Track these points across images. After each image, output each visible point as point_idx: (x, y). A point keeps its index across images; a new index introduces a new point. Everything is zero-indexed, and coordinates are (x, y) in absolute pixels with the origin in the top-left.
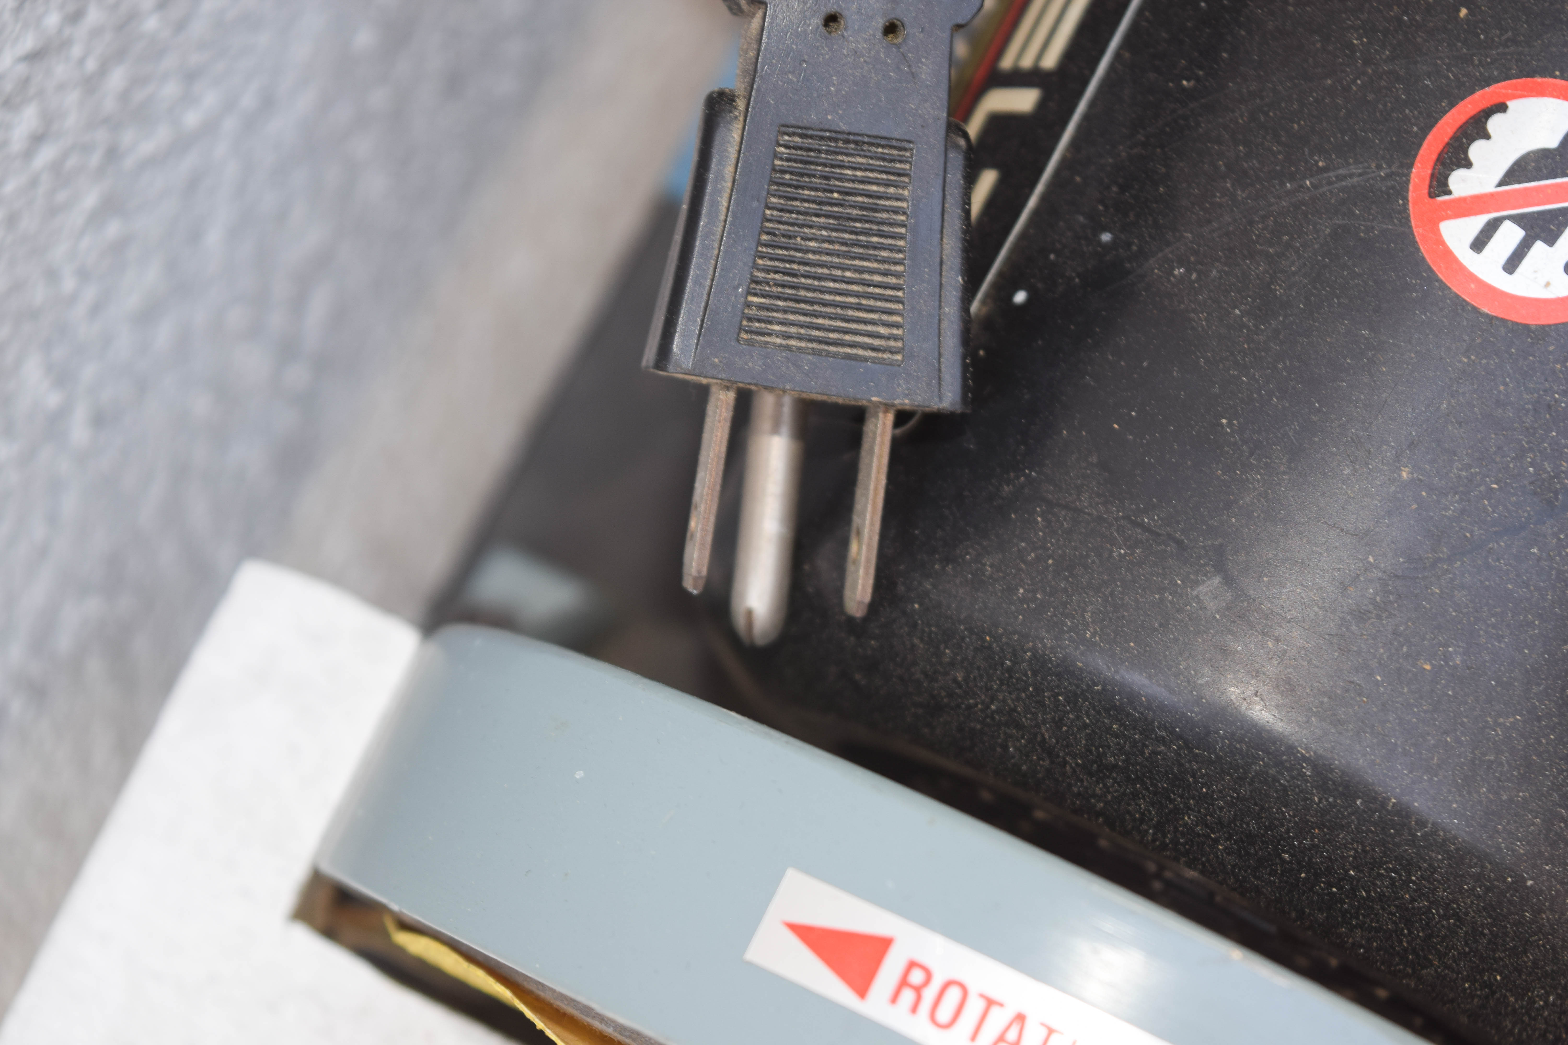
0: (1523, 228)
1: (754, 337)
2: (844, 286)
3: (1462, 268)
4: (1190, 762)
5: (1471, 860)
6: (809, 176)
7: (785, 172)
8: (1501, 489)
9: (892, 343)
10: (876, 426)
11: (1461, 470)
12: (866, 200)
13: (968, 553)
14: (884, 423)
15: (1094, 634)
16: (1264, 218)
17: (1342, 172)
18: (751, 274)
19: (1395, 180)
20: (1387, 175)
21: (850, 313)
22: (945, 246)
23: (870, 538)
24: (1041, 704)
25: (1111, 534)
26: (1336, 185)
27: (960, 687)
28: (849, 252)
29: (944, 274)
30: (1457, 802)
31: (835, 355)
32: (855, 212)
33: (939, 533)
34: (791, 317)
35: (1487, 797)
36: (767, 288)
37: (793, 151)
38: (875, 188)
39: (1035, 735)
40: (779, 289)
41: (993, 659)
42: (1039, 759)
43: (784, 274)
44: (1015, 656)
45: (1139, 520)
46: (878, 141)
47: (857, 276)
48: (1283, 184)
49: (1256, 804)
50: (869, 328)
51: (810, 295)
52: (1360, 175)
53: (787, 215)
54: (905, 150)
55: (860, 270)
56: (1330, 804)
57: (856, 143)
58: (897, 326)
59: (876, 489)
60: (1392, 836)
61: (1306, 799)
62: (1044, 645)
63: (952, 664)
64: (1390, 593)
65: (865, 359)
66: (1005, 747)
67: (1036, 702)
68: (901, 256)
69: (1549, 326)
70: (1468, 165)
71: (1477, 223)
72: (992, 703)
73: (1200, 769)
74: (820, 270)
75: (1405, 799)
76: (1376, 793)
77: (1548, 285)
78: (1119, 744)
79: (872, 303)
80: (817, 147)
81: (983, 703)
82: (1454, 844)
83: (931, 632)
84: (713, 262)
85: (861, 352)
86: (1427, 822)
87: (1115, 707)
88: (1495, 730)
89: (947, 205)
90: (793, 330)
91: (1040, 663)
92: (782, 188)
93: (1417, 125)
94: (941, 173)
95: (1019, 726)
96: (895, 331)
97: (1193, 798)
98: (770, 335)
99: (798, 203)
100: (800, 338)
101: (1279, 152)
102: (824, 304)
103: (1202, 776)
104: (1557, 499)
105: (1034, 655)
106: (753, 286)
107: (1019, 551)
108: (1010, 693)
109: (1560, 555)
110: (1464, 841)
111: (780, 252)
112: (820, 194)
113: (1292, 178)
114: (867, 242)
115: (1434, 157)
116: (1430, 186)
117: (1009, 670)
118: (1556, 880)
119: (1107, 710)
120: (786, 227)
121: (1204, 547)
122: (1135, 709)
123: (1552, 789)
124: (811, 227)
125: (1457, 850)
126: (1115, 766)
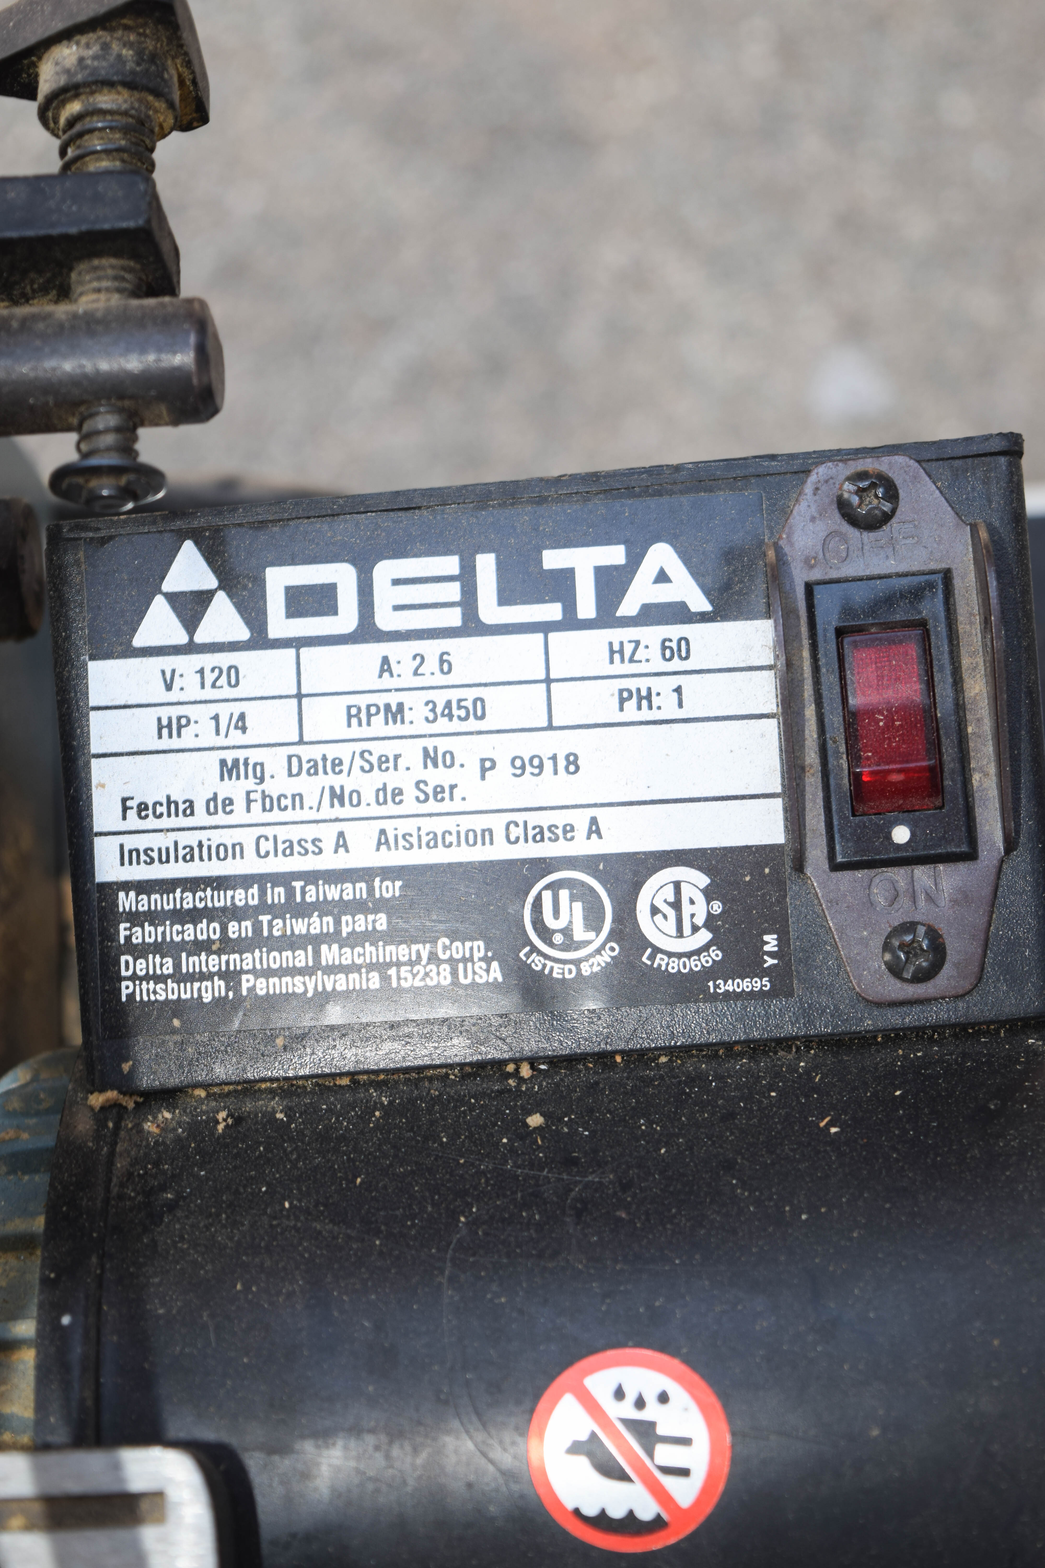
0: (654, 1448)
3: (709, 1476)
8: (845, 1362)
70: (631, 1513)
71: (670, 1483)
77: (685, 1408)
88: (1007, 1273)
104: (827, 1321)
109: (863, 1297)
115: (637, 1539)
116: (662, 1530)
121: (1005, 1542)
123: (1017, 1213)
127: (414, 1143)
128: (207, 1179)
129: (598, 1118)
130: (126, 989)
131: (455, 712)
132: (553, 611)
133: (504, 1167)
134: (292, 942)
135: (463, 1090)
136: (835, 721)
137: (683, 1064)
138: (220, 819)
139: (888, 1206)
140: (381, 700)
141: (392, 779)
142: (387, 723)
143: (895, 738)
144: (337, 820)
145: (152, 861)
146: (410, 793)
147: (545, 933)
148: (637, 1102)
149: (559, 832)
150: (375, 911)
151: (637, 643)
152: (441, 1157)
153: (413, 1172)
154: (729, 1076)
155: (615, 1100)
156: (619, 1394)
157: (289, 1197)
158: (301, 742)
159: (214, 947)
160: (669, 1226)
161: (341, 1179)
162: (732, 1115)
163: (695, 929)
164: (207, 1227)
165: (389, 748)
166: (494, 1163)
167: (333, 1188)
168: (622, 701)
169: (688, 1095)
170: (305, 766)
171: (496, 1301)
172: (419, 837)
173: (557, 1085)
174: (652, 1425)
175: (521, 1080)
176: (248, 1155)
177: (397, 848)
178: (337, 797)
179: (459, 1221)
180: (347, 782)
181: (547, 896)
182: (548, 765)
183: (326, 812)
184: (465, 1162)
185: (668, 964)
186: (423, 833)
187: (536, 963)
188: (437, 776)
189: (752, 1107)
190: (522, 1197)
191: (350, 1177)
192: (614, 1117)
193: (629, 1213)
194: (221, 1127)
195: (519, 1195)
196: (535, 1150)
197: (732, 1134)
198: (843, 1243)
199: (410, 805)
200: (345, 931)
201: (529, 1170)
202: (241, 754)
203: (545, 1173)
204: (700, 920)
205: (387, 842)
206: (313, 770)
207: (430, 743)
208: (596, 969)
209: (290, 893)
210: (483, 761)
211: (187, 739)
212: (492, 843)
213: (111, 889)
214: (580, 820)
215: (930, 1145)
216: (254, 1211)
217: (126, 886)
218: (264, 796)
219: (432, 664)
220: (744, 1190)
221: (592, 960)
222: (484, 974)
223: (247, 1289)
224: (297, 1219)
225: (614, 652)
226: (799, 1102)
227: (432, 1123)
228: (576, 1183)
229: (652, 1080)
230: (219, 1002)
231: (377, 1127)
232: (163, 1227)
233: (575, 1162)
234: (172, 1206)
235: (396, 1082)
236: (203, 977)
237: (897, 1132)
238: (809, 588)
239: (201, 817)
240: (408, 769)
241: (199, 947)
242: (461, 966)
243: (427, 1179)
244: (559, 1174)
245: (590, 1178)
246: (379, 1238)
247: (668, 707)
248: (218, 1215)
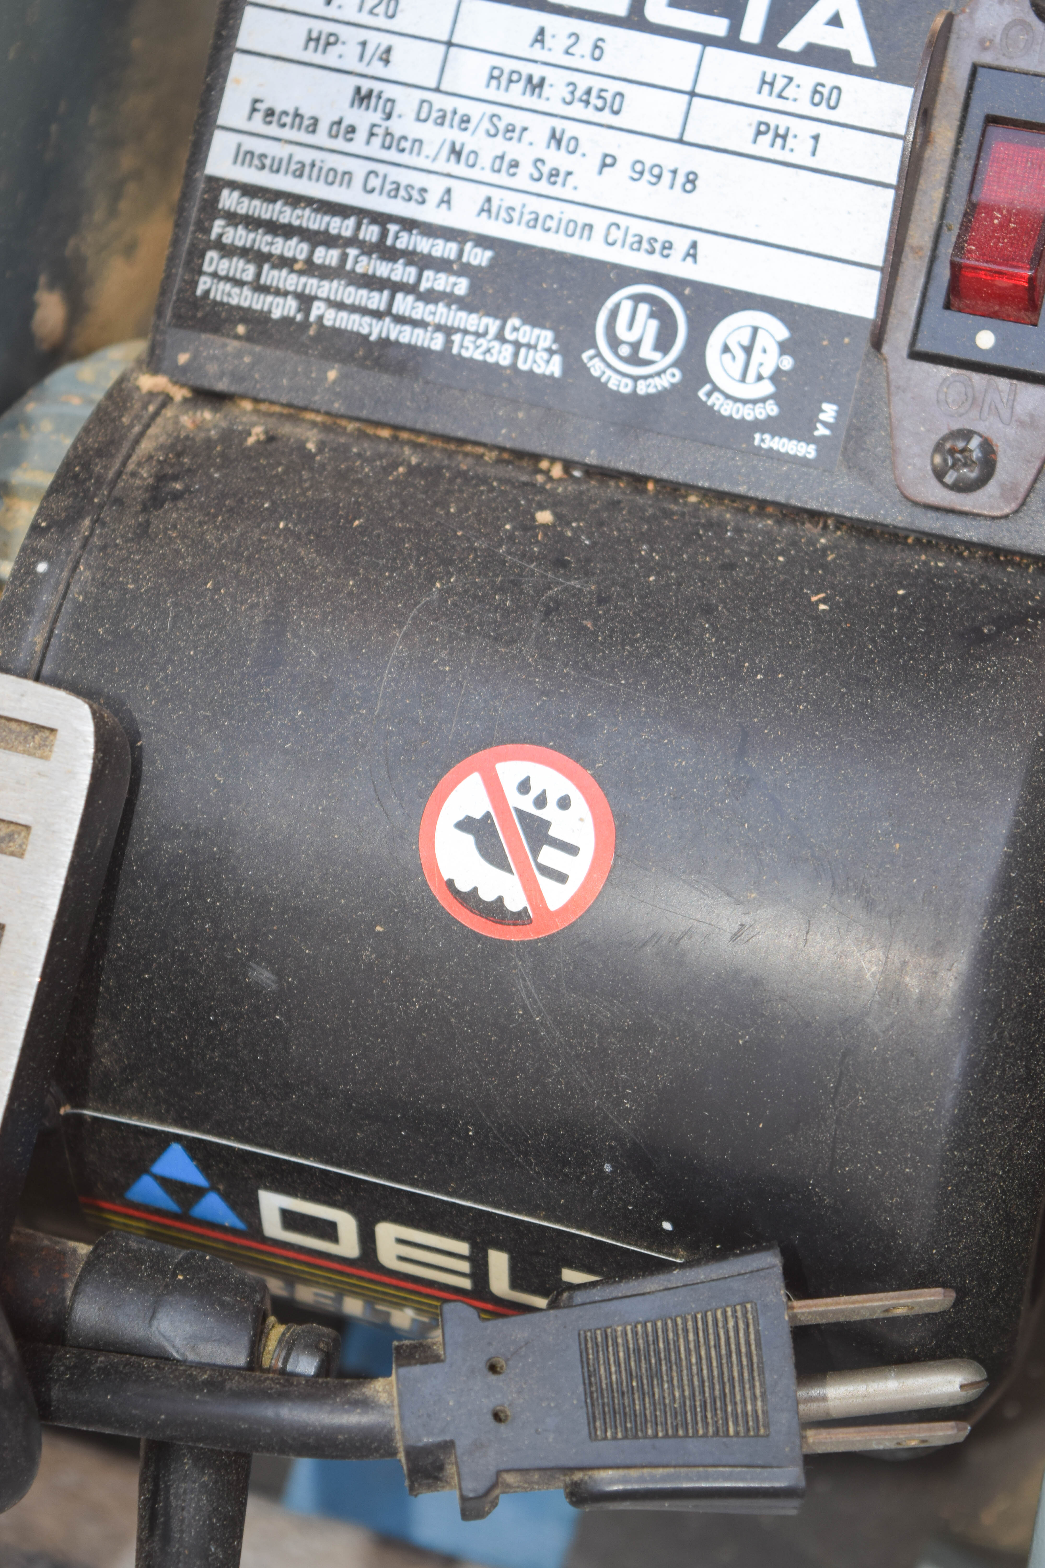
0: (541, 847)
1: (761, 1423)
2: (704, 1362)
3: (583, 887)
4: (1012, 1010)
5: (1035, 782)
6: (624, 1408)
7: (626, 1427)
8: (746, 821)
9: (739, 1314)
10: (803, 1314)
11: (740, 853)
12: (632, 1359)
13: (885, 1220)
14: (800, 1307)
15: (931, 1105)
16: (572, 1047)
17: (524, 996)
18: (713, 1436)
19: (524, 952)
20: (521, 959)
21: (723, 1352)
22: (653, 1289)
23: (892, 1299)
24: (991, 1135)
25: (848, 1109)
26: (536, 997)
27: (990, 1202)
28: (676, 1363)
29: (675, 1286)
30: (994, 802)
31: (760, 1356)
32: (643, 1365)
33: (873, 1246)
34: (738, 1398)
35: (985, 780)
36: (720, 1422)
37: (608, 1425)
38: (621, 1354)
39: (1015, 1135)
40: (719, 1412)
41: (964, 1180)
42: (1032, 1128)
43: (706, 1411)
44: (960, 1163)
45: (833, 1090)
46: (585, 1360)
47: (693, 1353)
48: (542, 1039)
49: (1032, 952)
50: (732, 1334)
51: (717, 1387)
52: (524, 980)
53: (659, 1419)
54: (586, 1337)
55: (688, 1351)
56: (1019, 896)
57: (590, 1376)
58: (724, 1313)
59: (853, 1303)
60: (1032, 843)
61: (1020, 915)
62: (947, 1142)
63: (974, 1213)
64: (847, 886)
65: (757, 1332)
66: (1028, 1157)
67: (991, 1139)
68: (669, 1322)
69: (612, 811)
70: (500, 899)
71: (545, 884)
72: (997, 1175)
73: (1015, 1001)
74: (696, 1383)
75: (1002, 840)
76: (1003, 863)
77: (581, 820)
78: (1009, 1068)
79: (711, 1337)
80: (601, 1407)
81: (998, 1182)
82: (1026, 796)
83: (952, 1235)
84: (710, 1469)
85: (752, 1337)
86: (1015, 820)
87: (983, 1077)
88: (933, 785)
89: (620, 1295)
90: (748, 1393)
91: (959, 1143)
92: (639, 1428)
93: (476, 945)
94: (597, 1305)
95: (1011, 1149)
96: (729, 1313)
97: (1037, 1001)
98: (756, 1412)
99: (648, 1412)
100: (753, 1387)
101: (517, 1046)
102: (721, 1374)
103: (1020, 998)
104: (744, 778)
105: (956, 1149)
106: (721, 1433)
107: (876, 1179)
108: (988, 1162)
109: (786, 766)
110: (1022, 790)
111: (689, 1418)
112: (636, 1396)
113: (536, 1032)
114: (665, 1351)
115: (499, 926)
116: (523, 924)
117: (971, 1166)
118: (1033, 715)
119: (987, 1082)
120: (669, 1418)
121: (844, 1036)
122: (981, 1061)
123: (965, 733)
124: (664, 1398)
125: (1030, 793)
126: (1026, 1067)
127: (422, 504)
128: (219, 481)
129: (604, 532)
130: (204, 283)
131: (593, 100)
132: (718, 26)
133: (497, 550)
134: (371, 282)
135: (492, 472)
136: (958, 208)
137: (709, 509)
138: (339, 144)
139: (844, 690)
140: (526, 69)
141: (513, 150)
142: (524, 93)
143: (1004, 239)
144: (449, 175)
145: (263, 167)
146: (526, 168)
147: (614, 342)
148: (650, 529)
149: (658, 246)
150: (459, 274)
151: (791, 79)
152: (442, 525)
153: (410, 530)
154: (748, 532)
155: (629, 521)
156: (524, 787)
157: (286, 519)
158: (437, 90)
159: (297, 266)
160: (628, 648)
161: (341, 517)
162: (732, 566)
163: (760, 378)
164: (201, 524)
165: (519, 119)
166: (489, 545)
167: (330, 523)
168: (759, 133)
169: (700, 537)
170: (434, 115)
171: (441, 668)
172: (522, 214)
173: (581, 493)
174: (547, 824)
175: (550, 479)
176: (265, 472)
177: (497, 218)
178: (456, 153)
179: (434, 585)
180: (468, 140)
181: (627, 307)
182: (667, 177)
183: (441, 165)
184: (463, 535)
185: (722, 405)
186: (527, 210)
187: (596, 368)
188: (556, 158)
189: (755, 564)
190: (501, 581)
191: (350, 517)
192: (620, 536)
193: (595, 625)
194: (251, 440)
195: (500, 578)
196: (531, 543)
197: (725, 582)
198: (786, 711)
199: (522, 180)
200: (424, 286)
201: (519, 559)
202: (377, 86)
203: (532, 566)
204: (767, 371)
205: (489, 211)
206: (441, 121)
207: (559, 124)
208: (652, 390)
209: (384, 234)
210: (606, 155)
211: (331, 58)
212: (589, 238)
213: (216, 185)
214: (682, 240)
215: (909, 647)
216: (249, 522)
217: (233, 185)
218: (388, 133)
219: (585, 47)
220: (713, 636)
221: (650, 381)
222: (543, 364)
223: (216, 589)
224: (286, 540)
225: (766, 83)
226: (802, 573)
227: (448, 492)
228: (557, 584)
229: (673, 513)
230: (287, 321)
231: (396, 482)
232: (161, 511)
233: (564, 564)
234: (176, 496)
235: (433, 448)
236: (279, 292)
237: (882, 626)
238: (975, 69)
239: (321, 138)
240: (531, 144)
241: (285, 263)
242: (523, 351)
243: (420, 540)
244: (545, 571)
245: (572, 583)
246: (354, 579)
247: (799, 151)
248: (215, 516)
